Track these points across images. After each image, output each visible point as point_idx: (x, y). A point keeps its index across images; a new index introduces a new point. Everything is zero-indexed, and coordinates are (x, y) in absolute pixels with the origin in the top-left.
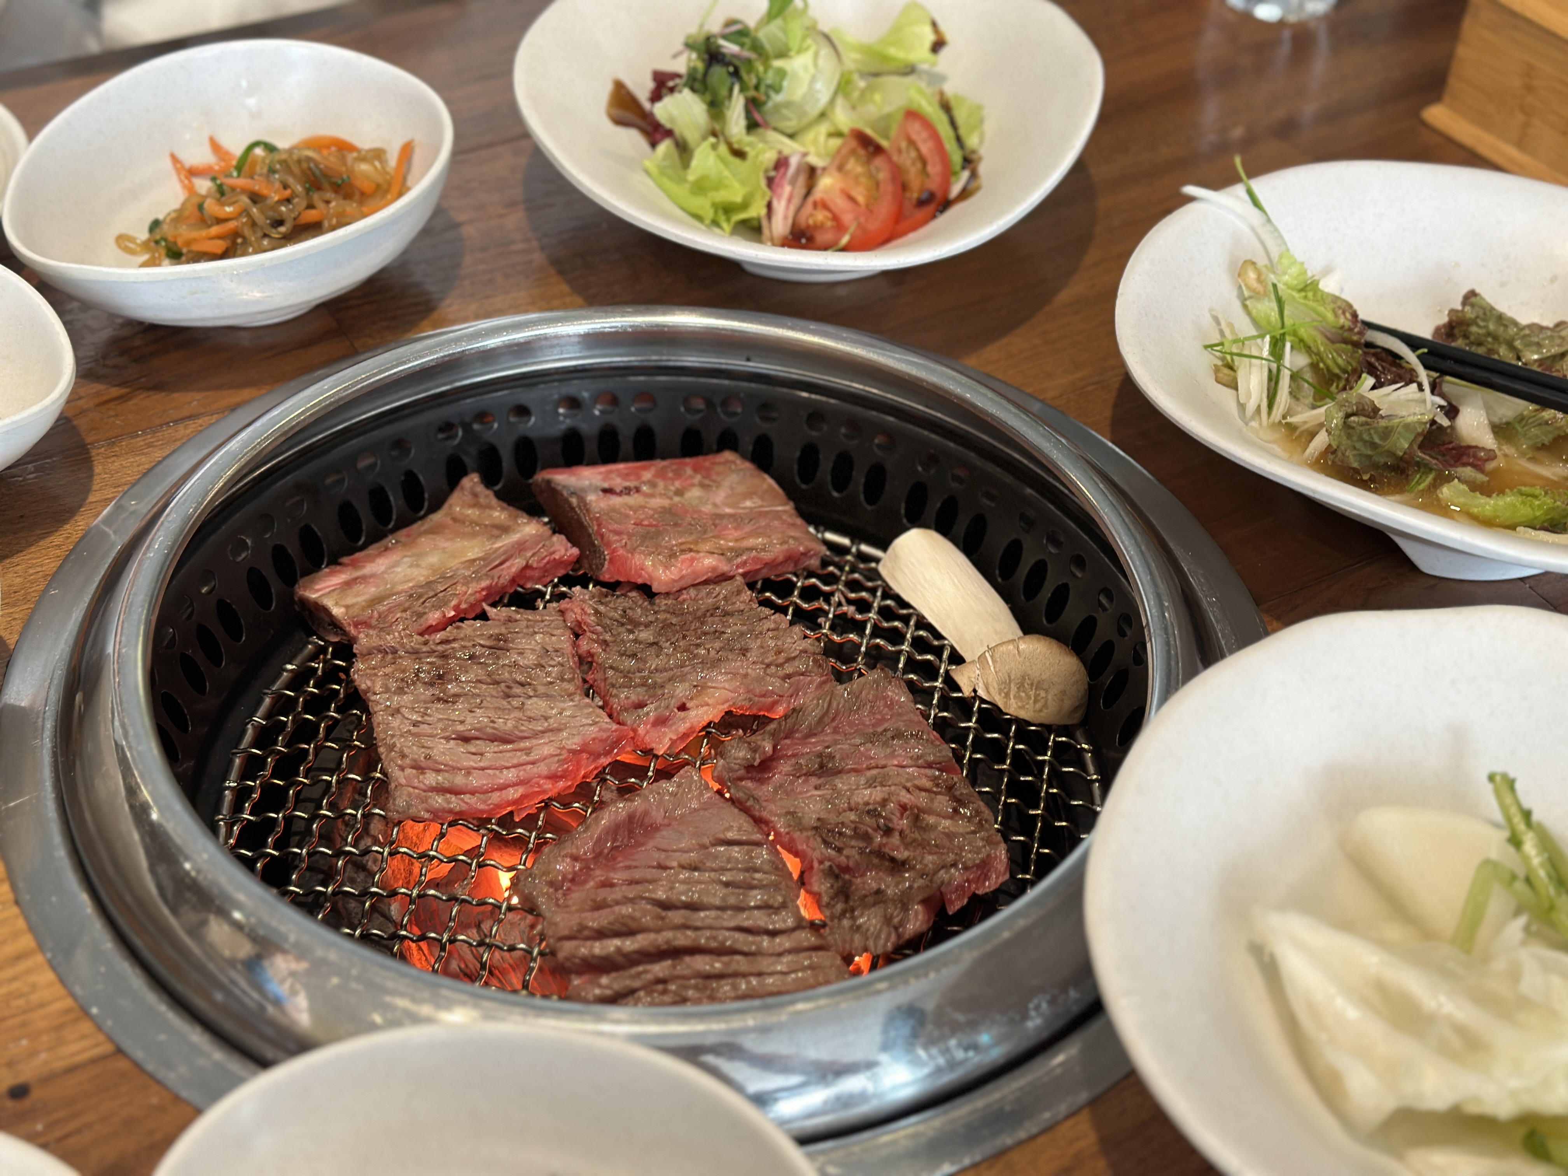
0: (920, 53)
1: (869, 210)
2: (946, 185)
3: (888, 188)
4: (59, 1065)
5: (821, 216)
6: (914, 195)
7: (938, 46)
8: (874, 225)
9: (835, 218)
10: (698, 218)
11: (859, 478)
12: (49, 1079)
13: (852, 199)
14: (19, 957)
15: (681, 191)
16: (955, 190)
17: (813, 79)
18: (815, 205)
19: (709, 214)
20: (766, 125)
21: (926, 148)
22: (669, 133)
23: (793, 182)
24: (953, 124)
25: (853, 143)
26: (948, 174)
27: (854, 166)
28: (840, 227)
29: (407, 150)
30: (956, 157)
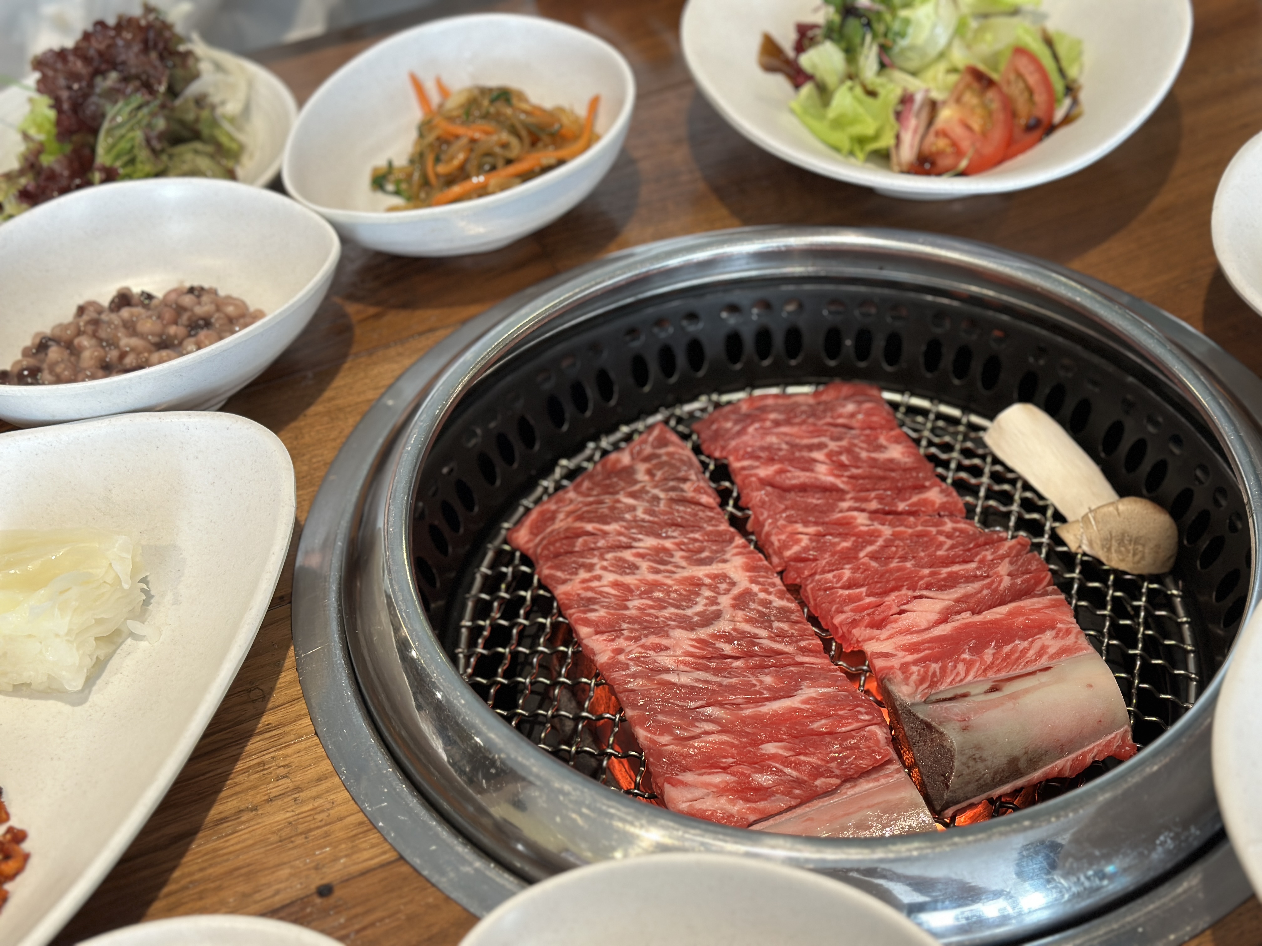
1: (984, 137)
2: (1051, 110)
3: (1000, 116)
4: (355, 869)
5: (942, 143)
6: (1023, 121)
8: (988, 150)
9: (954, 144)
10: (837, 149)
11: (977, 367)
12: (348, 880)
13: (968, 128)
14: (319, 779)
15: (821, 127)
16: (1059, 115)
17: (934, 26)
18: (937, 134)
19: (846, 145)
20: (893, 66)
21: (1033, 79)
22: (809, 77)
23: (918, 115)
24: (1056, 57)
25: (968, 78)
26: (1052, 102)
27: (970, 99)
28: (959, 153)
29: (594, 104)
30: (1059, 86)
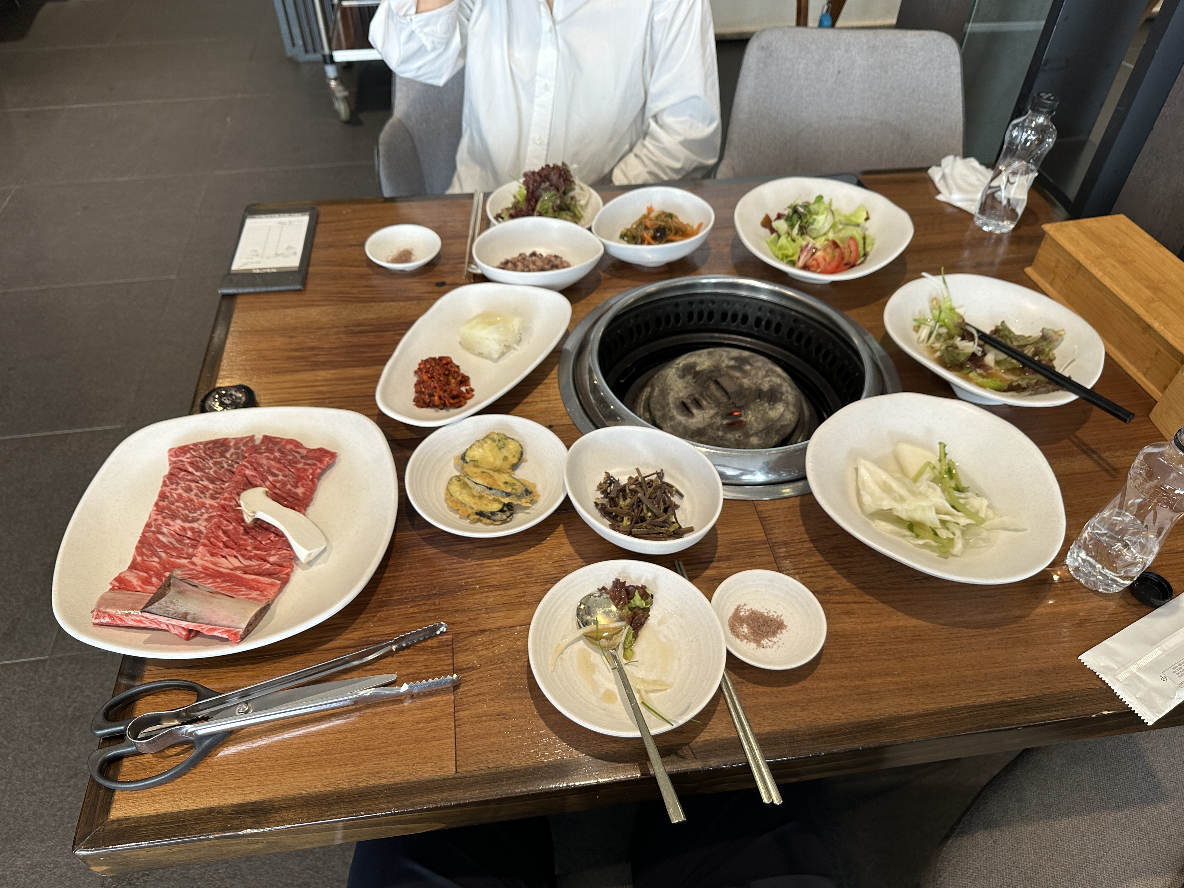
0: (861, 220)
1: (829, 263)
2: (856, 260)
3: (837, 258)
5: (814, 263)
6: (845, 262)
7: (867, 219)
8: (829, 268)
9: (818, 264)
10: (777, 257)
11: (803, 341)
12: (558, 426)
13: (825, 260)
14: (557, 400)
15: (775, 249)
16: (859, 262)
17: (824, 223)
18: (813, 260)
19: (781, 257)
20: (807, 233)
21: (853, 248)
22: (777, 232)
23: (809, 252)
24: (864, 243)
25: (831, 243)
26: (857, 257)
27: (829, 250)
28: (818, 266)
29: (700, 225)
30: (862, 253)
